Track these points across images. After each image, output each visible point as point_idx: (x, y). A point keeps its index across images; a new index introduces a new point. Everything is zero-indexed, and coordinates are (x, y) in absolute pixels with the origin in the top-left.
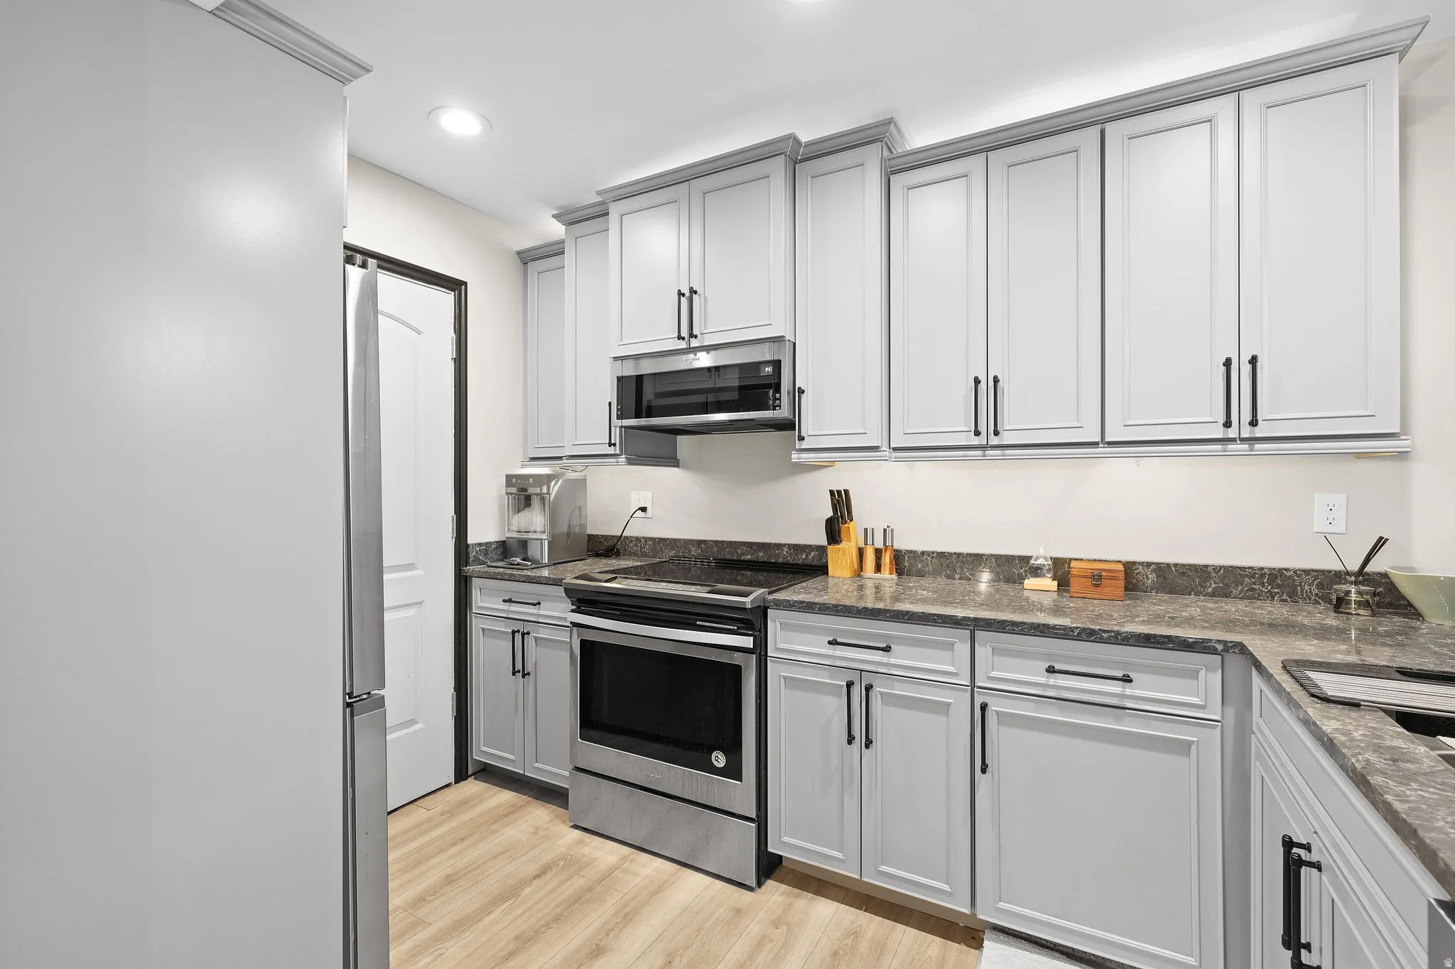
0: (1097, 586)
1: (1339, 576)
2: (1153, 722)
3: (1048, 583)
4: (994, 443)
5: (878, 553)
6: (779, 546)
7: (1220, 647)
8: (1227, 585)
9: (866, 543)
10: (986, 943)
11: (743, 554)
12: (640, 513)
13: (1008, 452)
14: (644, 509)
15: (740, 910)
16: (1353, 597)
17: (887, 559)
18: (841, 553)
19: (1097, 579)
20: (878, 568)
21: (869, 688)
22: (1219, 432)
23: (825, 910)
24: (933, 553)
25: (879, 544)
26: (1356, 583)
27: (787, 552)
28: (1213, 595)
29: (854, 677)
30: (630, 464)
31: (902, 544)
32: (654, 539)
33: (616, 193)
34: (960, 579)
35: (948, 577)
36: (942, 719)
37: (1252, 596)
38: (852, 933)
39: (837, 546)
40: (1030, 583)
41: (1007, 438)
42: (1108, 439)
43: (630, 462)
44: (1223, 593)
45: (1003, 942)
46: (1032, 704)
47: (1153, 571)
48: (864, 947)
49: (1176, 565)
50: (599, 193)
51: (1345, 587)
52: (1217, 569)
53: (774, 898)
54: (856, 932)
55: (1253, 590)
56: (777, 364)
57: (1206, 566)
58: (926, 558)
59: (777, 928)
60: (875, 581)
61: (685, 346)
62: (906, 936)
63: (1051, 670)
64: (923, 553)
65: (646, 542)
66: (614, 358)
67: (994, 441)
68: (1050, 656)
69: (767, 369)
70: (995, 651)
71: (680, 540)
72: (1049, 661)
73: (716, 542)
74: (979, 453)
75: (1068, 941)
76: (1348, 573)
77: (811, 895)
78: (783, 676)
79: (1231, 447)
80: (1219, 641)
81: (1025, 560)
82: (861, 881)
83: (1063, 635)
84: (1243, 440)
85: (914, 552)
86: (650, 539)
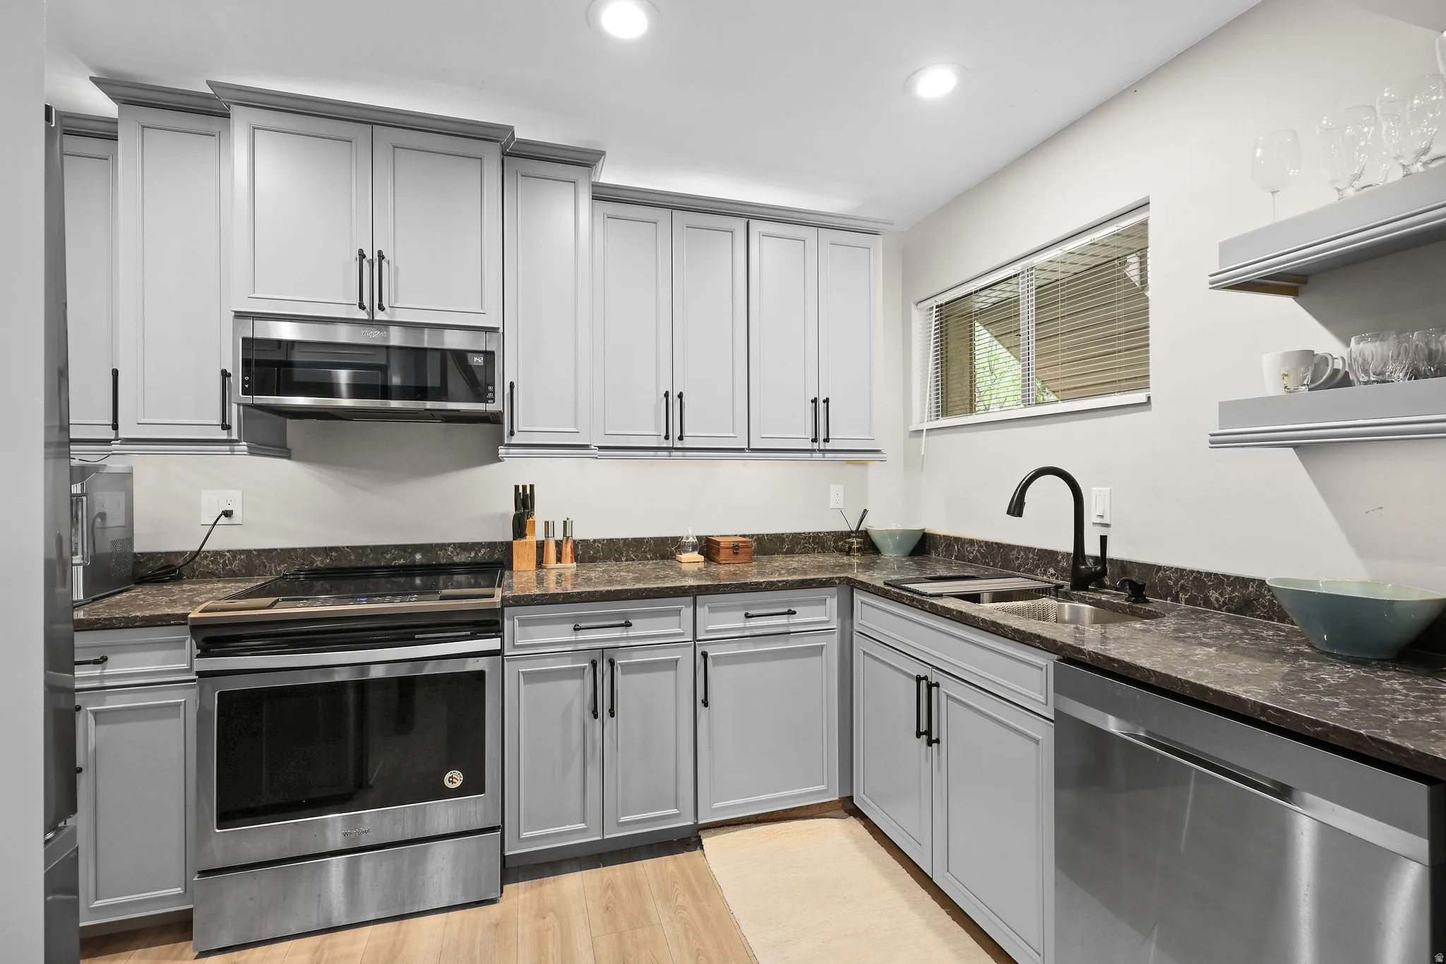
0: (736, 554)
1: (849, 534)
2: (805, 638)
3: (695, 556)
4: (678, 446)
5: (559, 544)
6: (443, 547)
7: (837, 582)
8: (793, 546)
9: (547, 536)
10: (704, 841)
11: (394, 559)
12: (223, 520)
13: (687, 454)
14: (228, 514)
15: (498, 924)
16: (855, 546)
17: (568, 549)
18: (528, 546)
19: (735, 549)
20: (559, 560)
21: (612, 663)
22: (809, 445)
23: (572, 883)
24: (604, 540)
25: (559, 535)
26: (856, 537)
27: (452, 552)
28: (786, 553)
29: (596, 656)
30: (251, 454)
31: (579, 534)
32: (250, 551)
33: (242, 95)
34: (626, 560)
35: (616, 560)
36: (671, 674)
37: (805, 551)
38: (608, 888)
39: (523, 540)
40: (684, 557)
41: (687, 443)
42: (751, 447)
43: (252, 452)
44: (791, 552)
45: (715, 835)
46: (735, 645)
47: (755, 540)
48: (624, 892)
49: (767, 535)
50: (211, 84)
51: (851, 540)
52: (788, 535)
53: (521, 897)
54: (609, 884)
55: (805, 547)
56: (489, 356)
57: (783, 534)
58: (598, 546)
59: (544, 918)
60: (557, 571)
61: (366, 317)
62: (646, 868)
63: (747, 616)
64: (595, 541)
65: (235, 556)
66: (235, 312)
67: (678, 444)
68: (745, 606)
69: (476, 359)
70: (712, 610)
71: (295, 550)
72: (746, 610)
73: (353, 548)
74: (666, 453)
75: (759, 809)
76: (852, 532)
77: (551, 878)
78: (522, 672)
79: (814, 455)
80: (837, 578)
81: (676, 540)
82: (604, 841)
83: (757, 589)
84: (819, 450)
85: (587, 541)
86: (241, 552)
